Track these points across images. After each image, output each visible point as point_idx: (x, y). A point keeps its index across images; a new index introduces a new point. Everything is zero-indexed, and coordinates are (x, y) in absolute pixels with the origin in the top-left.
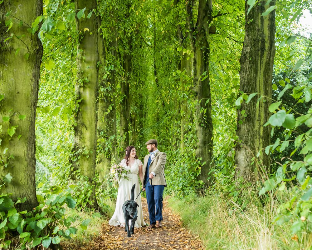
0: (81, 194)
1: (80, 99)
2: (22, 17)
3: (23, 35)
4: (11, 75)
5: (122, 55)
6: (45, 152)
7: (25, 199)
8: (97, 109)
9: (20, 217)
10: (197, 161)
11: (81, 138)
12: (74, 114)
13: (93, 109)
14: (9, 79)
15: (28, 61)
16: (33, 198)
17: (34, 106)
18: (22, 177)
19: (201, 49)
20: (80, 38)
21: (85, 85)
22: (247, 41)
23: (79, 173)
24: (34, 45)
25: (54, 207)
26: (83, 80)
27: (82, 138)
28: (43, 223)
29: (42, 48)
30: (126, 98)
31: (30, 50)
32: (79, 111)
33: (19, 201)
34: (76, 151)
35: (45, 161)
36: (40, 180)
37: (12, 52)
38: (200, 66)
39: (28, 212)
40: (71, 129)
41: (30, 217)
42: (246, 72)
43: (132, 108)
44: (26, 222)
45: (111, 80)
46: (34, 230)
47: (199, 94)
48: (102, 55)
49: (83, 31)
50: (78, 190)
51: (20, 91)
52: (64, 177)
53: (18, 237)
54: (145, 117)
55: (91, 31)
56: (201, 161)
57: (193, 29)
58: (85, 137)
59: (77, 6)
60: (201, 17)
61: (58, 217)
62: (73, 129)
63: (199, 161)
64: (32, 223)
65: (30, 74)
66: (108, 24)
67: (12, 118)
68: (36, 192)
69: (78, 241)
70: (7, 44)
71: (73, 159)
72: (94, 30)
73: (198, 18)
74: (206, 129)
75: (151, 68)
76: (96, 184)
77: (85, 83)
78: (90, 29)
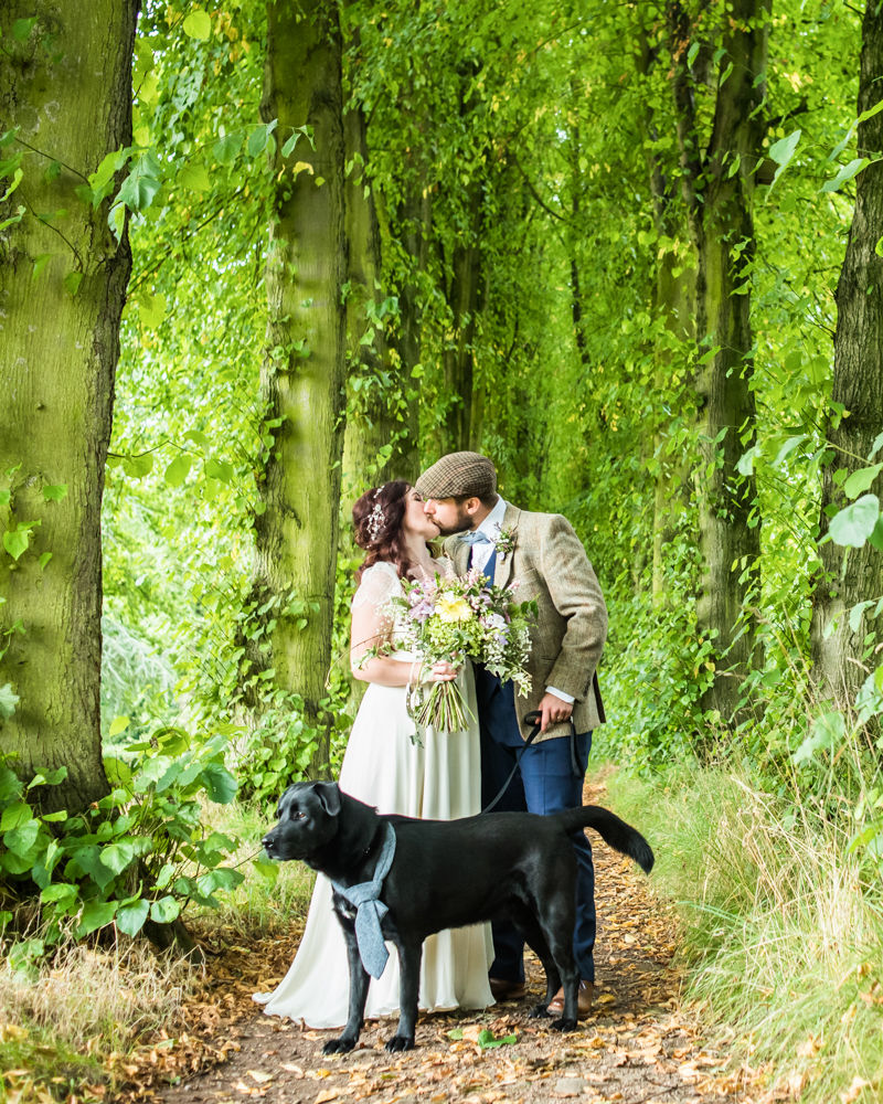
0: (275, 756)
1: (277, 416)
2: (59, 145)
3: (60, 212)
4: (17, 346)
5: (449, 248)
6: (161, 599)
7: (63, 772)
8: (336, 453)
9: (42, 831)
10: (701, 640)
11: (280, 557)
12: (256, 471)
13: (325, 455)
14: (11, 358)
15: (78, 299)
16: (90, 771)
17: (97, 455)
18: (55, 697)
19: (723, 241)
20: (279, 197)
21: (295, 366)
22: (862, 229)
23: (269, 681)
24: (98, 245)
25: (163, 801)
26: (289, 349)
27: (282, 558)
28: (121, 853)
29: (129, 253)
30: (462, 406)
31: (85, 261)
32: (272, 459)
33: (39, 780)
34: (260, 605)
35: (160, 634)
36: (141, 705)
37: (20, 267)
38: (717, 302)
39: (70, 815)
40: (241, 524)
41: (79, 833)
42: (856, 334)
43: (486, 442)
44: (62, 849)
45: (404, 341)
46: (91, 877)
47: (711, 402)
48: (368, 252)
49: (289, 173)
50: (267, 743)
51: (49, 403)
52: (216, 696)
53: (37, 901)
54: (538, 474)
55: (319, 173)
56: (714, 642)
57: (696, 167)
58: (292, 552)
59: (269, 81)
60: (725, 122)
61: (177, 834)
62: (249, 523)
63: (709, 642)
64: (84, 854)
65: (83, 345)
66: (394, 136)
67: (20, 494)
68: (100, 748)
69: (250, 918)
70: (5, 239)
71: (251, 632)
72: (330, 168)
73: (715, 130)
74: (735, 526)
75: (562, 291)
76: (330, 721)
77: (295, 359)
78: (318, 165)
